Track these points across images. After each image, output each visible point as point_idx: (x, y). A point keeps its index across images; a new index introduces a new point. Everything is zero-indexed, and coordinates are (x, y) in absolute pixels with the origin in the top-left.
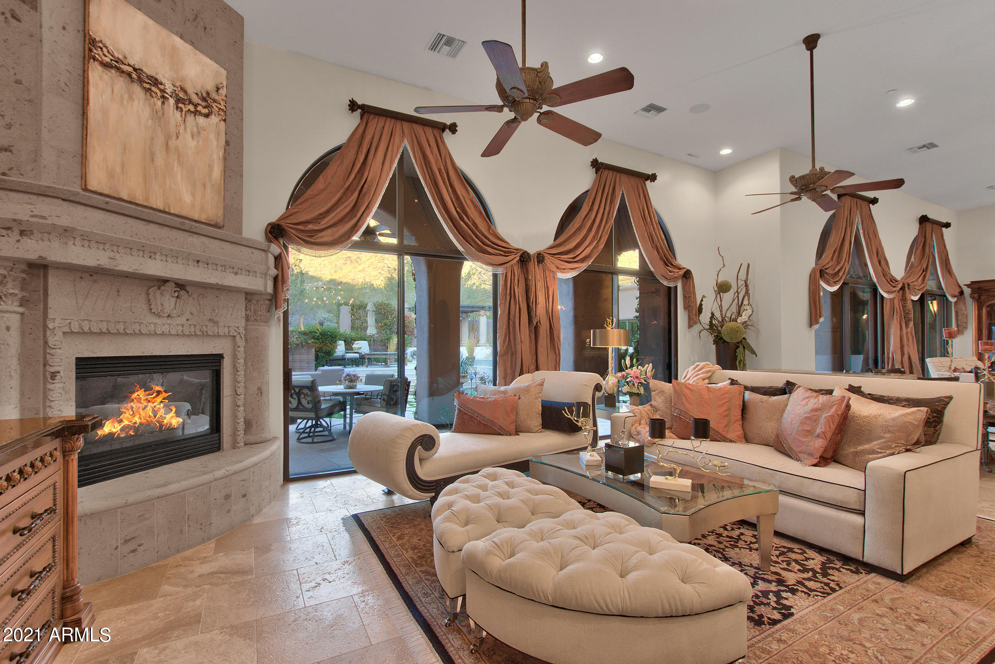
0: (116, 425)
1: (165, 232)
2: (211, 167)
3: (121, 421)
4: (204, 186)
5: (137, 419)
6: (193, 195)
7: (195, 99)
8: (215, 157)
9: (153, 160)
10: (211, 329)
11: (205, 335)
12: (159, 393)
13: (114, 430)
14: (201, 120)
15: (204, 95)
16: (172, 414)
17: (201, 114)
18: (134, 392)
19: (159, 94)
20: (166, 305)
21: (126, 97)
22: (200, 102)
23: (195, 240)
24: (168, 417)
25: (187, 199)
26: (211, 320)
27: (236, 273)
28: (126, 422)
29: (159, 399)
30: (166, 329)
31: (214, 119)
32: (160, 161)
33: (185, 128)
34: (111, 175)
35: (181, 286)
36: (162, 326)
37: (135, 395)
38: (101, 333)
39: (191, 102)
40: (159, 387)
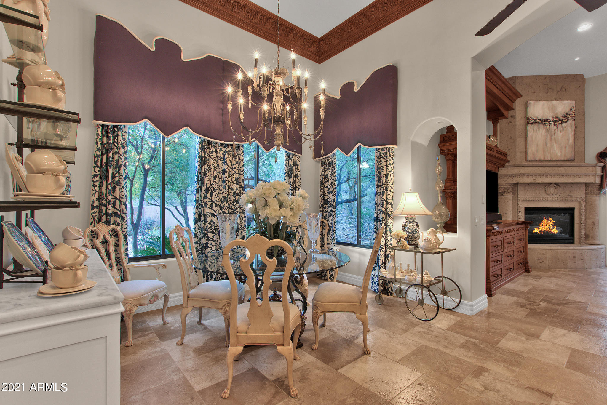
0: (538, 230)
1: (551, 168)
2: (568, 140)
3: (539, 229)
4: (566, 147)
5: (544, 229)
6: (561, 152)
7: (561, 118)
8: (570, 135)
9: (546, 145)
10: (569, 198)
11: (566, 201)
13: (537, 232)
14: (564, 125)
15: (565, 115)
16: (555, 229)
17: (564, 122)
18: (543, 220)
19: (548, 123)
20: (551, 191)
21: (537, 130)
22: (563, 118)
23: (562, 168)
24: (554, 230)
25: (559, 154)
26: (569, 195)
27: (580, 177)
28: (541, 230)
30: (551, 199)
31: (569, 122)
32: (548, 145)
33: (558, 131)
34: (534, 154)
35: (557, 184)
36: (550, 198)
38: (531, 201)
39: (560, 120)
40: (551, 219)
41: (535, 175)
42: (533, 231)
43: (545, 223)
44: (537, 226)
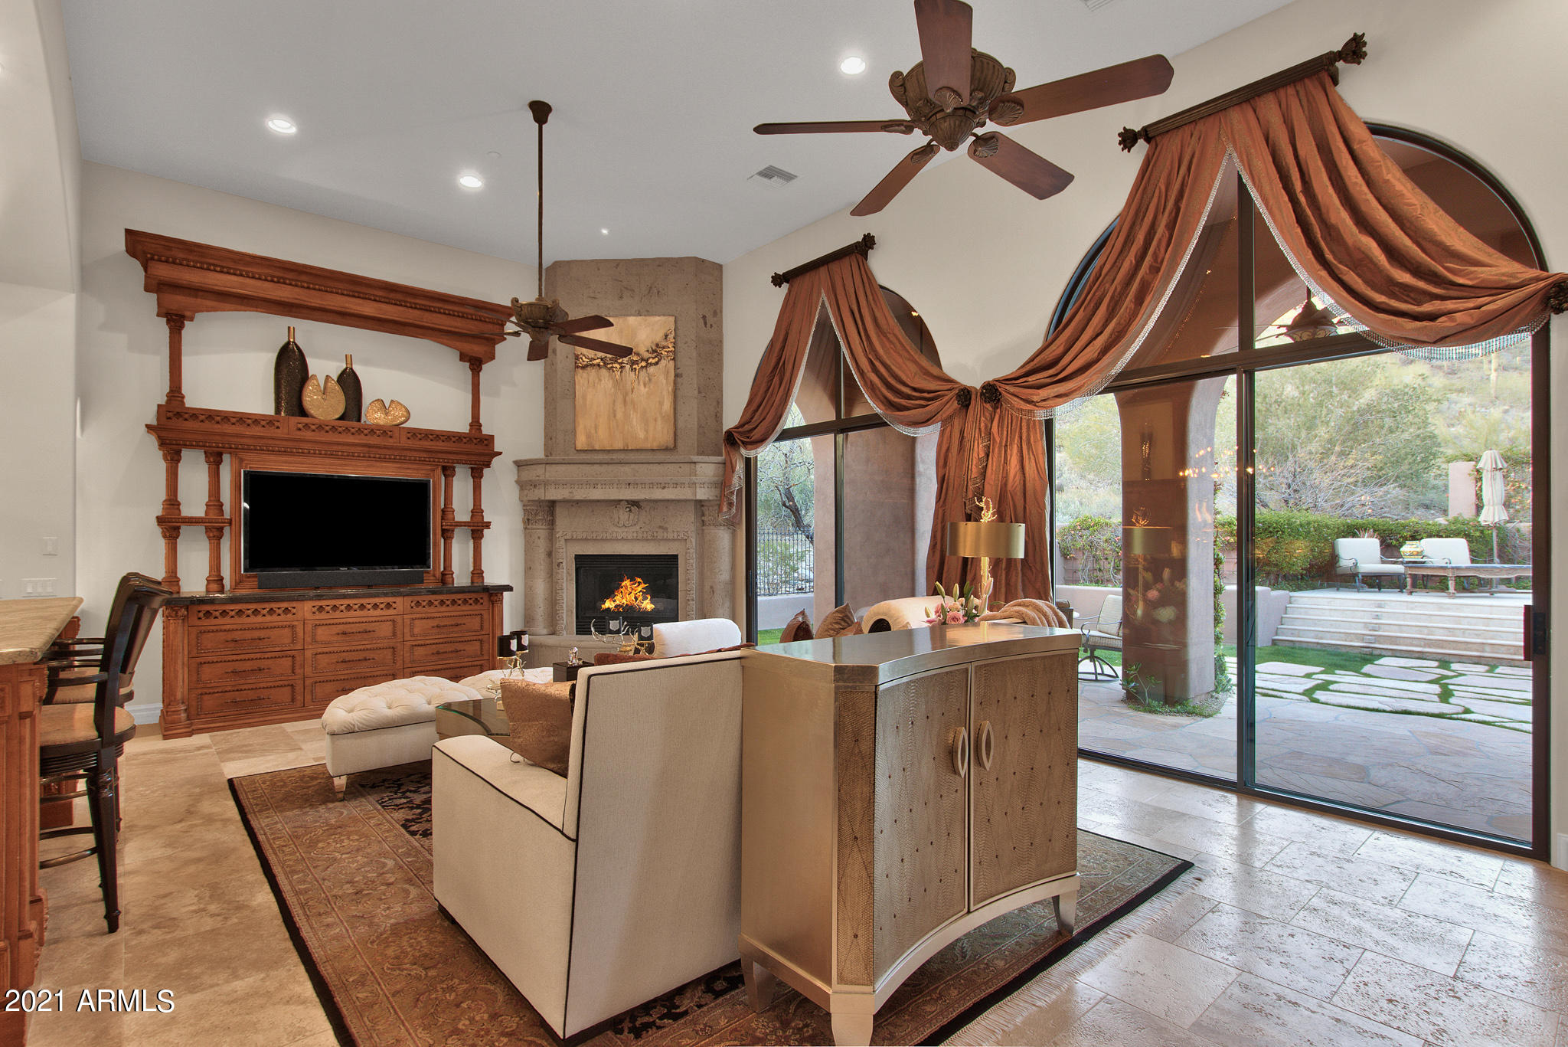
0: (613, 603)
1: (604, 468)
2: (661, 404)
3: (615, 601)
4: (656, 420)
5: (624, 601)
6: (647, 431)
7: (646, 355)
8: (665, 393)
9: (615, 416)
10: (660, 535)
11: (654, 539)
12: (640, 583)
13: (611, 607)
14: (651, 369)
15: (654, 348)
16: (648, 601)
17: (651, 364)
18: (623, 581)
19: (618, 366)
20: (622, 517)
21: (597, 381)
22: (650, 355)
23: (627, 469)
24: (645, 602)
25: (641, 435)
26: (660, 527)
27: (664, 488)
28: (618, 602)
29: (640, 589)
30: (624, 535)
31: (663, 363)
32: (620, 415)
33: (639, 382)
34: (589, 436)
35: (635, 503)
36: (621, 533)
37: (623, 584)
38: (586, 540)
39: (643, 360)
40: (639, 580)
41: (571, 484)
42: (603, 606)
43: (626, 589)
44: (610, 594)
